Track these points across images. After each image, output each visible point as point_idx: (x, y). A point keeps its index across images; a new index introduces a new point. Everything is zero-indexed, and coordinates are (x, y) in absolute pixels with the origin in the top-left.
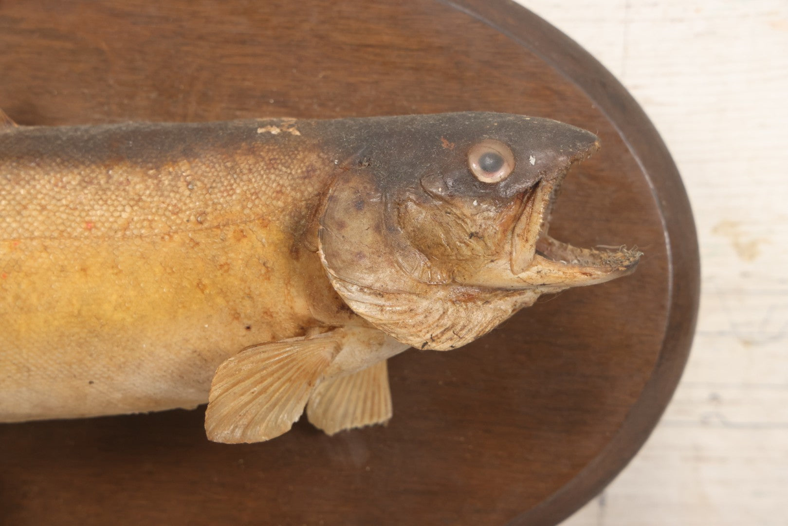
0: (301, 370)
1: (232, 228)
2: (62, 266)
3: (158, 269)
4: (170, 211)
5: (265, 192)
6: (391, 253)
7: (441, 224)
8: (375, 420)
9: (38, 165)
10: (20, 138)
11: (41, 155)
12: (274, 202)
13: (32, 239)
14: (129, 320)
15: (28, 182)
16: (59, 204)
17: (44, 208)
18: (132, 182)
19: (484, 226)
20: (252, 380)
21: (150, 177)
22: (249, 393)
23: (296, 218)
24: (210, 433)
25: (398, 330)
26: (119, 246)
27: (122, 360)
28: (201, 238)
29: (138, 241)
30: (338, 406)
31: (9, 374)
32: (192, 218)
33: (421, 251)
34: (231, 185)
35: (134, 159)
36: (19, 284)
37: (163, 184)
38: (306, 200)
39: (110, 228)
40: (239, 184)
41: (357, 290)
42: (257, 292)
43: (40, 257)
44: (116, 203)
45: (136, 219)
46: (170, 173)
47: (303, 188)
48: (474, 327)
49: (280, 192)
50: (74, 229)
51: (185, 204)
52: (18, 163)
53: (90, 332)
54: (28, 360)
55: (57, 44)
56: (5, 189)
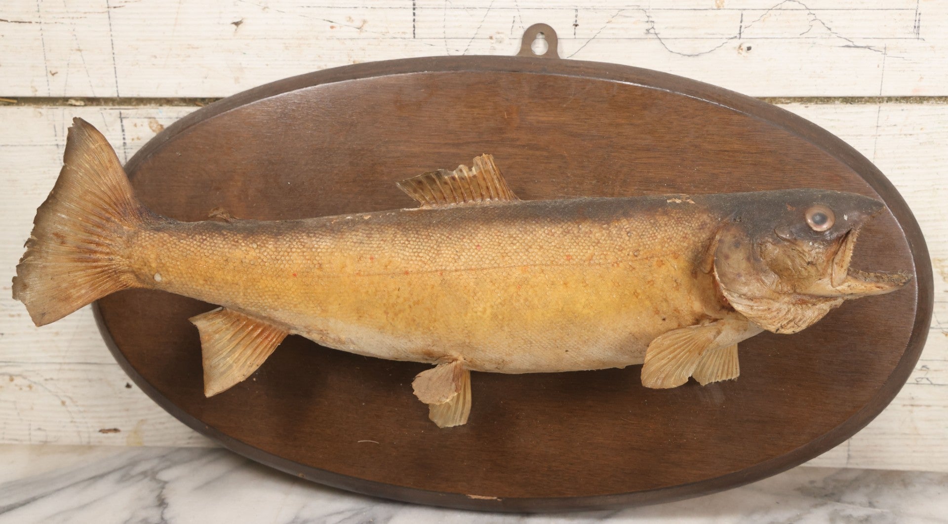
0: (696, 345)
1: (656, 259)
2: (552, 282)
3: (610, 284)
4: (617, 249)
5: (675, 237)
6: (757, 274)
7: (789, 256)
8: (729, 378)
9: (537, 223)
10: (524, 207)
11: (538, 217)
12: (682, 244)
13: (535, 266)
14: (592, 314)
15: (532, 233)
16: (550, 245)
17: (541, 247)
18: (593, 232)
19: (816, 257)
20: (669, 350)
21: (604, 229)
22: (666, 358)
23: (695, 253)
24: (644, 382)
25: (761, 321)
26: (586, 270)
27: (587, 338)
28: (636, 265)
29: (598, 267)
30: (708, 369)
31: (520, 346)
32: (631, 253)
33: (776, 273)
34: (654, 233)
35: (593, 219)
36: (527, 292)
37: (612, 233)
38: (701, 242)
39: (581, 259)
40: (659, 233)
41: (737, 296)
42: (671, 298)
43: (540, 276)
44: (584, 244)
45: (596, 253)
46: (616, 227)
47: (699, 235)
48: (807, 320)
49: (685, 237)
50: (559, 260)
51: (626, 245)
52: (525, 221)
53: (568, 321)
54: (531, 337)
55: (538, 153)
56: (518, 237)
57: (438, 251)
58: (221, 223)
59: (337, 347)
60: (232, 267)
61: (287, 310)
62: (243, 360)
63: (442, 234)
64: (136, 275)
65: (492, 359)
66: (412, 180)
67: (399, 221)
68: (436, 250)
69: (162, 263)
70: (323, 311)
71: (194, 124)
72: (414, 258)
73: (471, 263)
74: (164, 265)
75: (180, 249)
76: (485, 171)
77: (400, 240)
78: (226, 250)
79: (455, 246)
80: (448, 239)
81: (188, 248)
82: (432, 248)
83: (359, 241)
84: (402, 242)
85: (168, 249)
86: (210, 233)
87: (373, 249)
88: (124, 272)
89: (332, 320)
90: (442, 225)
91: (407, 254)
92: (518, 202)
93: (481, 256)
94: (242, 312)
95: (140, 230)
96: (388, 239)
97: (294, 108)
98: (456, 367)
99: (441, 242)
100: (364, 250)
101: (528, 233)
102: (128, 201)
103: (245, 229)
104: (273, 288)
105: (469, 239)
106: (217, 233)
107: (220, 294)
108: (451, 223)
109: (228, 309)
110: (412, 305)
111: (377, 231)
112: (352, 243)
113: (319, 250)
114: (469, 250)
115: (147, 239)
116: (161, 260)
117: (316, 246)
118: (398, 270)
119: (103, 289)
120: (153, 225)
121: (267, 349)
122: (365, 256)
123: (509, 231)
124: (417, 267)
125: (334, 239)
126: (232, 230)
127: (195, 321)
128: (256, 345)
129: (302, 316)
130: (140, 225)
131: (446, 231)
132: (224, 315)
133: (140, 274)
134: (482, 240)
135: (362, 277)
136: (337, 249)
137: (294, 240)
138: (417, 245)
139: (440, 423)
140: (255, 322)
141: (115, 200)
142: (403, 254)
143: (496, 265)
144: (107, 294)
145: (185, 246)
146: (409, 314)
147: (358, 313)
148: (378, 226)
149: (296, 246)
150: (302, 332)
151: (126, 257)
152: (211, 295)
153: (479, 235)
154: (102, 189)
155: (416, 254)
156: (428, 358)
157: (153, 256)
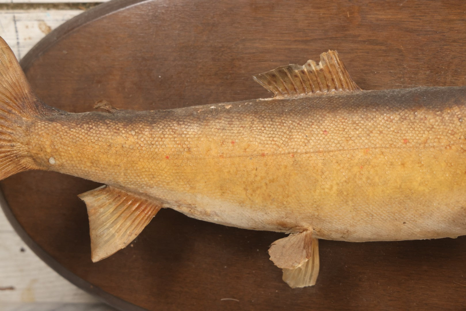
2: (391, 162)
3: (443, 164)
4: (449, 133)
9: (377, 110)
10: (366, 97)
11: (378, 105)
13: (375, 148)
14: (427, 191)
15: (372, 119)
16: (389, 130)
17: (381, 132)
18: (428, 119)
21: (438, 115)
26: (422, 152)
27: (422, 211)
29: (432, 149)
31: (362, 218)
32: (462, 137)
35: (428, 106)
36: (369, 172)
37: (445, 119)
39: (417, 143)
43: (380, 157)
44: (420, 129)
45: (430, 137)
46: (449, 113)
50: (398, 143)
51: (458, 130)
52: (367, 109)
53: (406, 197)
54: (372, 210)
55: (377, 47)
56: (360, 123)
57: (290, 136)
58: (104, 114)
59: (203, 219)
60: (115, 151)
61: (161, 187)
62: (123, 230)
63: (294, 121)
64: (34, 159)
65: (338, 230)
66: (267, 74)
67: (255, 110)
68: (288, 135)
69: (56, 149)
70: (192, 188)
71: (78, 26)
72: (269, 142)
73: (319, 146)
74: (57, 150)
75: (71, 137)
76: (331, 65)
77: (257, 127)
78: (109, 137)
79: (305, 132)
80: (299, 126)
81: (77, 135)
82: (285, 133)
83: (222, 128)
84: (259, 128)
85: (61, 137)
86: (96, 122)
87: (233, 135)
88: (23, 157)
89: (199, 196)
90: (293, 113)
91: (264, 139)
92: (360, 92)
93: (328, 140)
94: (122, 189)
95: (36, 120)
96: (247, 126)
97: (163, 11)
98: (306, 236)
99: (293, 128)
100: (227, 136)
101: (369, 119)
102: (26, 96)
103: (125, 118)
104: (149, 169)
105: (317, 125)
106: (101, 123)
107: (104, 174)
108: (301, 112)
109: (110, 187)
110: (268, 182)
111: (237, 118)
112: (216, 130)
113: (188, 136)
114: (317, 135)
115: (43, 128)
116: (55, 146)
117: (185, 132)
118: (256, 152)
119: (6, 171)
120: (47, 116)
121: (144, 221)
122: (227, 140)
123: (352, 118)
124: (272, 150)
125: (201, 126)
126: (114, 120)
127: (83, 197)
128: (134, 217)
129: (173, 192)
130: (36, 116)
131: (296, 118)
132: (108, 192)
133: (37, 158)
134: (328, 126)
135: (225, 159)
136: (203, 135)
137: (167, 128)
138: (272, 130)
139: (292, 284)
140: (134, 198)
141: (15, 96)
142: (260, 139)
143: (341, 148)
144: (10, 175)
145: (75, 134)
146: (265, 191)
147: (221, 190)
148: (238, 115)
149: (168, 133)
150: (173, 205)
151: (25, 144)
152: (97, 175)
153: (326, 122)
154: (4, 86)
155: (271, 139)
156: (282, 228)
157: (48, 143)
